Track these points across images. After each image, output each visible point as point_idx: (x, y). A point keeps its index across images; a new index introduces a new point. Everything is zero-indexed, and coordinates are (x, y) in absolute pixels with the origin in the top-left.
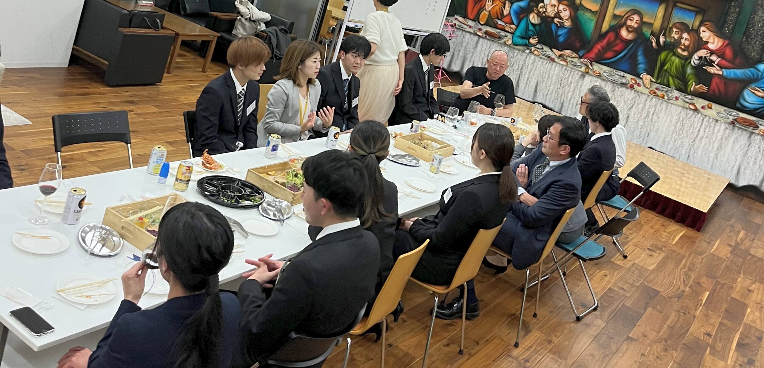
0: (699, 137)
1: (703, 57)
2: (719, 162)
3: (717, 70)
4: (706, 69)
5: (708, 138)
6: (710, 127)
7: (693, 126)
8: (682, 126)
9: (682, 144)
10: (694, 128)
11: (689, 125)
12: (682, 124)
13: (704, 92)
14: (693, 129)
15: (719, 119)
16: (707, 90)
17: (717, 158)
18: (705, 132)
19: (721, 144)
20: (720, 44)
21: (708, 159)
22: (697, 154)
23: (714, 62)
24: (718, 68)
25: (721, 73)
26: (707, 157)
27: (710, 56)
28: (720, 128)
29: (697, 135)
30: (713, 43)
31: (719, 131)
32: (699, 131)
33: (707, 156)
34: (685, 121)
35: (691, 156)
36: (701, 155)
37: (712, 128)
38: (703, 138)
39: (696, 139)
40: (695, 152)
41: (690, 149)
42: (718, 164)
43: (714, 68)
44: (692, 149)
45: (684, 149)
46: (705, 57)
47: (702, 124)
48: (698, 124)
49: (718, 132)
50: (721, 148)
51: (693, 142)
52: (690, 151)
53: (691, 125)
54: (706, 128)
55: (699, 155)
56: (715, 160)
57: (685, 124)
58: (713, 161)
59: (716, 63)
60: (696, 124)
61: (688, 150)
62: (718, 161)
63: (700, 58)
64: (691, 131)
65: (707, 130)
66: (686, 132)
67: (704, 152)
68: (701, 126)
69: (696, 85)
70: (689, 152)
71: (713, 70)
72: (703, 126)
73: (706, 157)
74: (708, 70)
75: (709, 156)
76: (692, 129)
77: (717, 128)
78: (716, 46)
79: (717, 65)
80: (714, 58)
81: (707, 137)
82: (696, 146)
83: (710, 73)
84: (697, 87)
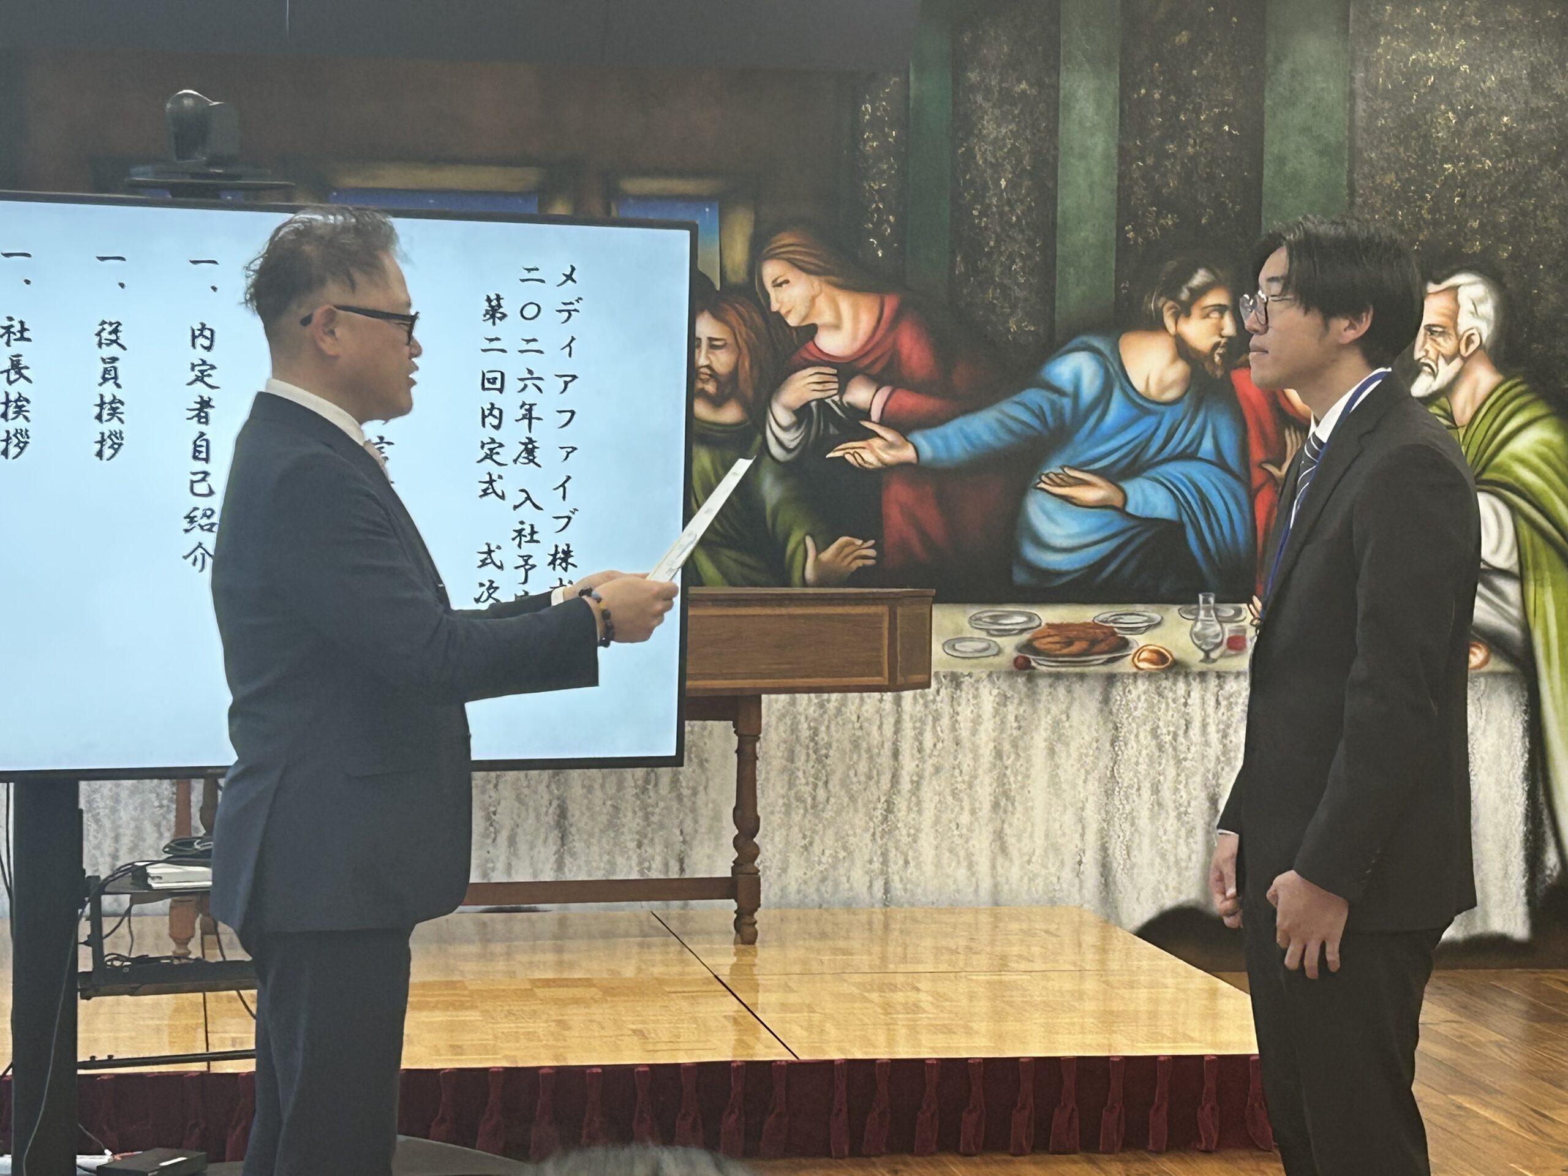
0: (905, 785)
1: (813, 404)
2: (1017, 863)
3: (891, 446)
4: (843, 458)
5: (944, 775)
6: (936, 719)
7: (864, 745)
8: (819, 760)
9: (845, 848)
10: (869, 750)
11: (848, 746)
12: (815, 752)
13: (864, 567)
14: (871, 758)
15: (961, 668)
16: (872, 553)
17: (1004, 850)
18: (920, 750)
19: (1001, 780)
20: (866, 322)
21: (970, 866)
22: (919, 866)
23: (866, 414)
24: (889, 436)
25: (908, 454)
26: (964, 864)
27: (842, 391)
28: (978, 706)
29: (895, 779)
30: (837, 327)
31: (977, 721)
32: (896, 754)
33: (962, 854)
34: (823, 735)
35: (897, 885)
36: (938, 865)
37: (945, 721)
38: (925, 783)
39: (897, 799)
40: (907, 862)
41: (885, 855)
42: (1015, 872)
43: (876, 443)
44: (893, 853)
45: (858, 863)
46: (821, 402)
47: (898, 722)
48: (880, 727)
49: (974, 732)
50: (1006, 794)
51: (885, 819)
52: (885, 862)
53: (856, 745)
54: (921, 734)
55: (929, 869)
56: (1000, 860)
57: (829, 745)
58: (993, 867)
59: (875, 415)
60: (875, 728)
61: (876, 866)
62: (1011, 861)
63: (802, 413)
64: (863, 767)
65: (928, 740)
66: (845, 783)
67: (945, 845)
68: (896, 733)
69: (819, 551)
70: (882, 872)
71: (873, 451)
72: (907, 725)
73: (959, 862)
74: (848, 457)
75: (969, 856)
76: (865, 756)
77: (966, 712)
78: (854, 338)
79: (881, 423)
80: (860, 394)
81: (937, 770)
82: (904, 832)
83: (863, 471)
84: (827, 555)
